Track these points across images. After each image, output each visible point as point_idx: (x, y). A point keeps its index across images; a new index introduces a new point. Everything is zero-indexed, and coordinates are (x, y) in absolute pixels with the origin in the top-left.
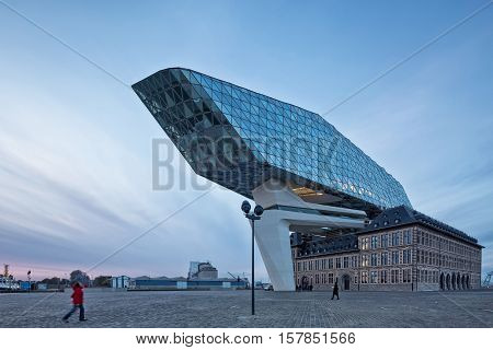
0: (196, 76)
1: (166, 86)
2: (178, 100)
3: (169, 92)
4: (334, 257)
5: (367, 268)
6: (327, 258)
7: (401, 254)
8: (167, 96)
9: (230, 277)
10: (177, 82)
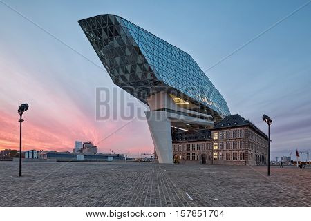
0: (124, 21)
1: (104, 25)
2: (110, 35)
3: (105, 29)
4: (196, 143)
5: (217, 150)
6: (191, 144)
7: (238, 143)
8: (103, 31)
9: (112, 153)
10: (111, 24)
